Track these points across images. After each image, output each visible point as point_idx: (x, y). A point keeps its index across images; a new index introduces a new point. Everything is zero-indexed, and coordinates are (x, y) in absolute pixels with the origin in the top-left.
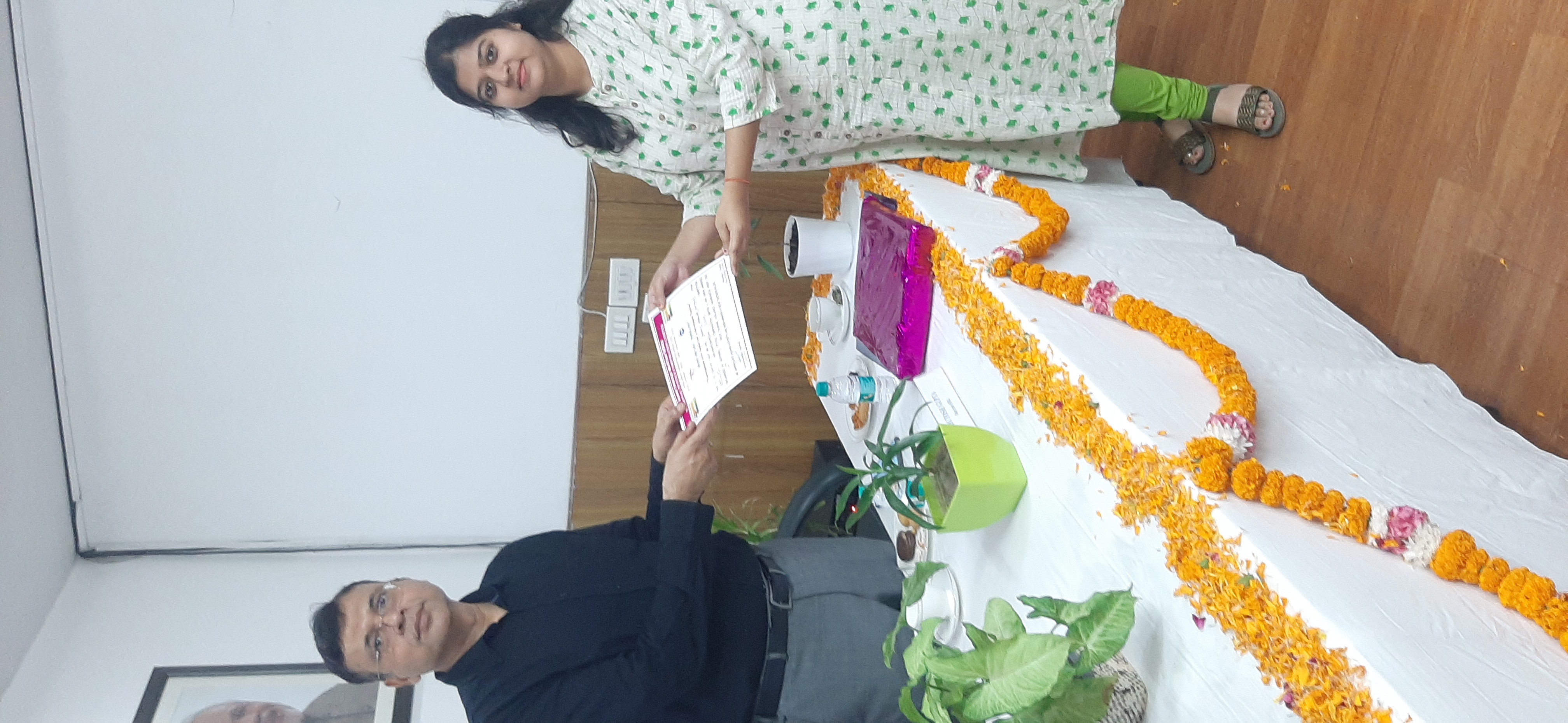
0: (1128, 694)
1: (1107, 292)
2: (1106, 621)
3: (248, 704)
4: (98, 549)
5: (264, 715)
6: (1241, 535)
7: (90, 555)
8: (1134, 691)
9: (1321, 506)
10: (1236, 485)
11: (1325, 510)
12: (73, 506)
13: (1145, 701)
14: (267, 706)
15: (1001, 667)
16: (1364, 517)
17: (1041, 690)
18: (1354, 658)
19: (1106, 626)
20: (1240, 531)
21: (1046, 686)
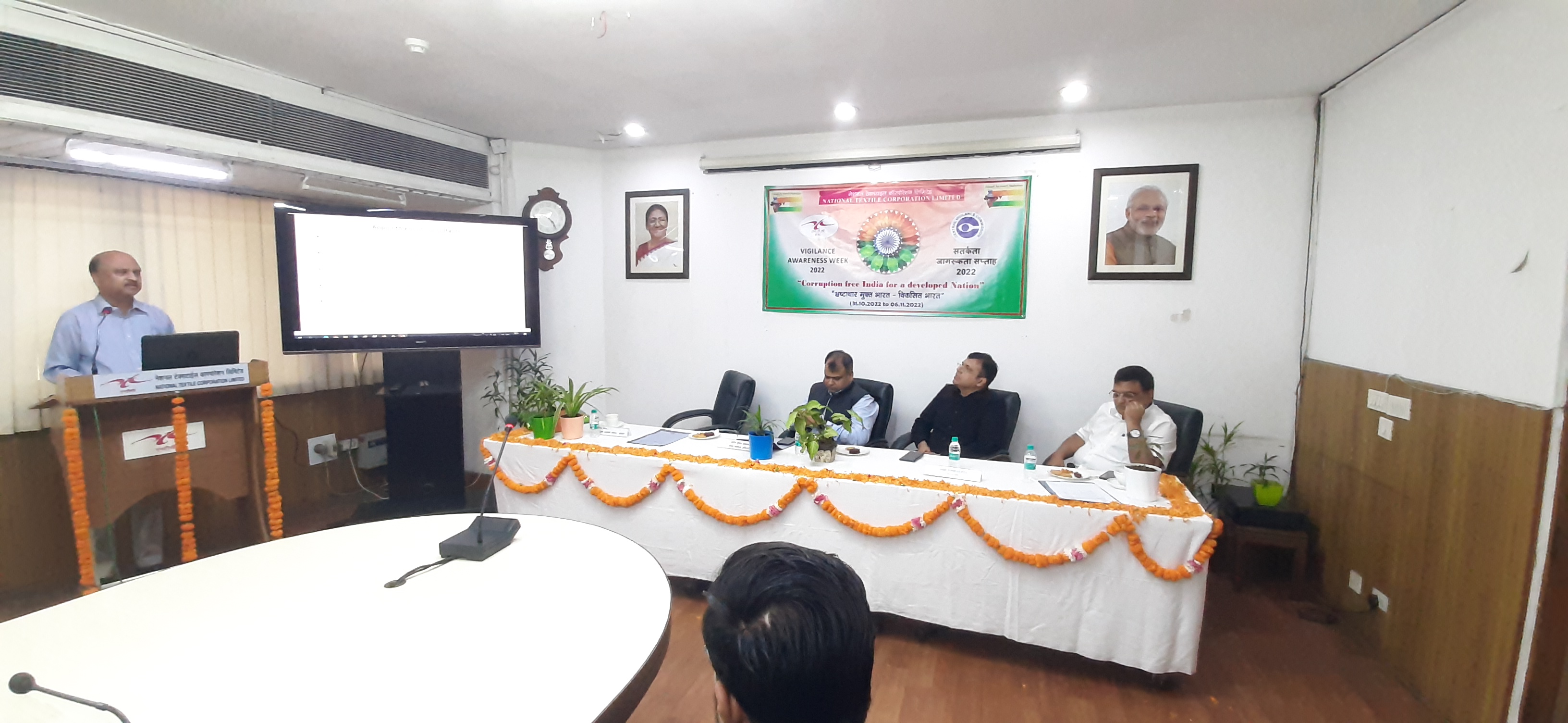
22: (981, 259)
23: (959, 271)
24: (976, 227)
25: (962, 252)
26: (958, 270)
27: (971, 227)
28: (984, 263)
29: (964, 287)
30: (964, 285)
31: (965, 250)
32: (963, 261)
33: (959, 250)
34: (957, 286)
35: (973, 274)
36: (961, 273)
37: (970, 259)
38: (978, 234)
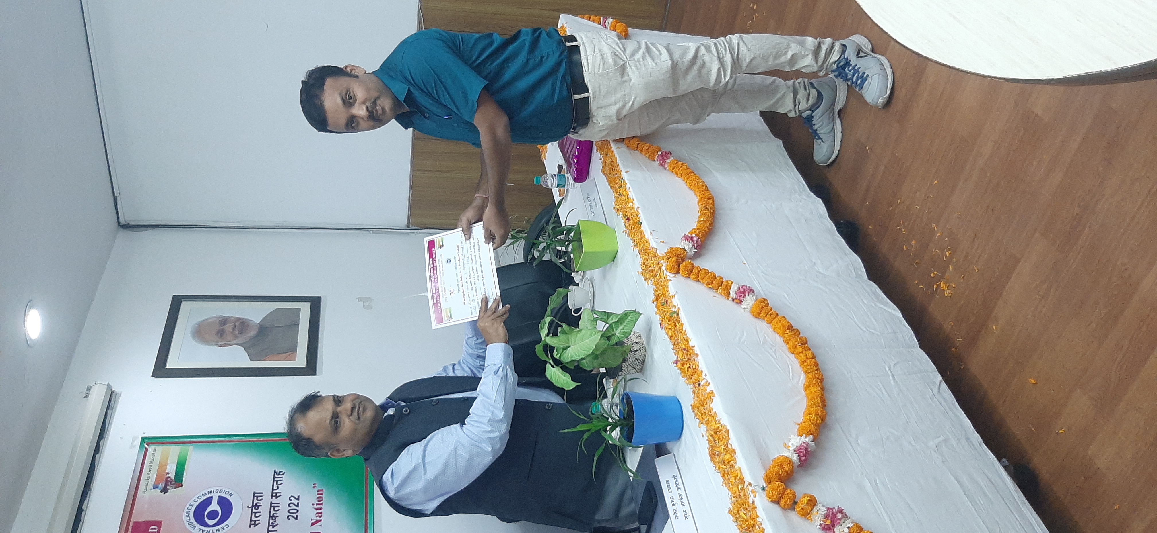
0: (637, 352)
1: (665, 158)
2: (625, 324)
3: (229, 317)
4: (131, 223)
5: (238, 324)
6: (675, 294)
7: (127, 227)
8: (640, 351)
9: (712, 283)
10: (681, 271)
11: (713, 285)
12: (115, 199)
13: (645, 355)
14: (239, 319)
15: (575, 342)
16: (728, 288)
17: (589, 351)
18: (697, 350)
19: (624, 326)
20: (675, 293)
21: (591, 349)
22: (273, 490)
23: (290, 517)
24: (215, 501)
25: (257, 515)
26: (289, 519)
27: (214, 506)
28: (280, 486)
29: (321, 509)
30: (317, 509)
31: (254, 510)
32: (273, 512)
33: (253, 518)
34: (318, 518)
35: (298, 499)
36: (295, 515)
37: (271, 503)
38: (228, 497)
